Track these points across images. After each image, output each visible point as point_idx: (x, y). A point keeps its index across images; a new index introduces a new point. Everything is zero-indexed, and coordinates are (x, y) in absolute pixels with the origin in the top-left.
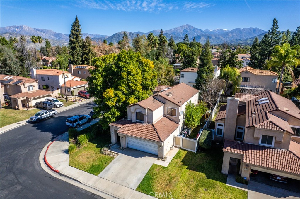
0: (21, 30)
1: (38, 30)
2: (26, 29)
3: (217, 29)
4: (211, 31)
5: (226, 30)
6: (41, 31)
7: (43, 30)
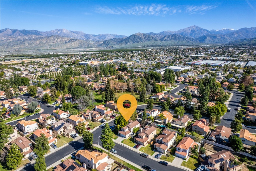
0: (61, 33)
1: (72, 32)
2: (64, 31)
3: (223, 29)
4: (217, 31)
5: (232, 30)
6: (75, 33)
7: (76, 32)
